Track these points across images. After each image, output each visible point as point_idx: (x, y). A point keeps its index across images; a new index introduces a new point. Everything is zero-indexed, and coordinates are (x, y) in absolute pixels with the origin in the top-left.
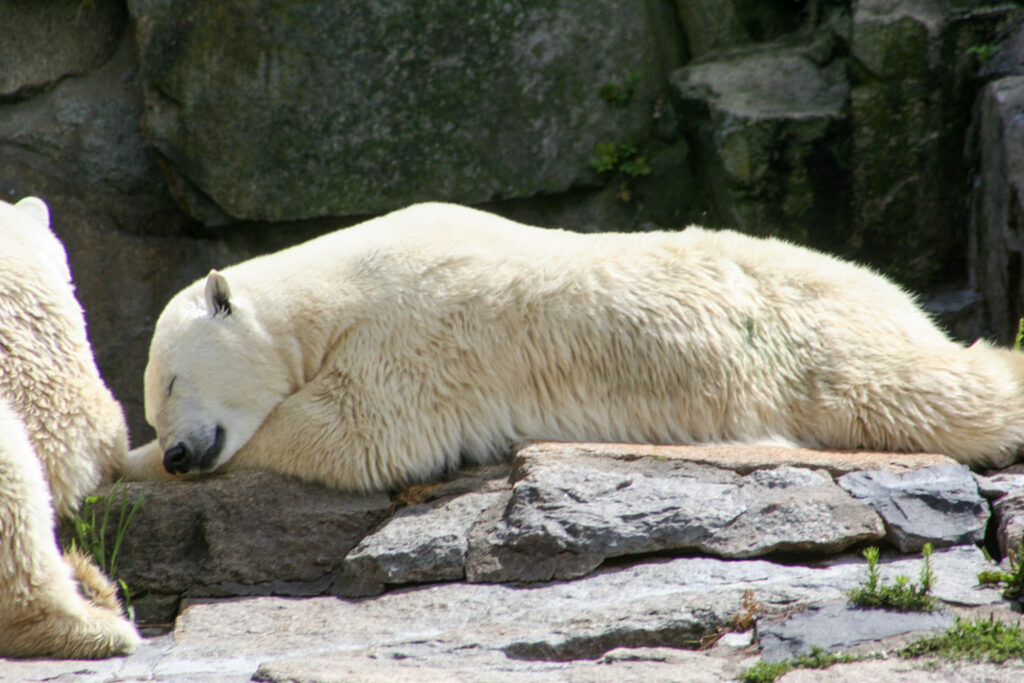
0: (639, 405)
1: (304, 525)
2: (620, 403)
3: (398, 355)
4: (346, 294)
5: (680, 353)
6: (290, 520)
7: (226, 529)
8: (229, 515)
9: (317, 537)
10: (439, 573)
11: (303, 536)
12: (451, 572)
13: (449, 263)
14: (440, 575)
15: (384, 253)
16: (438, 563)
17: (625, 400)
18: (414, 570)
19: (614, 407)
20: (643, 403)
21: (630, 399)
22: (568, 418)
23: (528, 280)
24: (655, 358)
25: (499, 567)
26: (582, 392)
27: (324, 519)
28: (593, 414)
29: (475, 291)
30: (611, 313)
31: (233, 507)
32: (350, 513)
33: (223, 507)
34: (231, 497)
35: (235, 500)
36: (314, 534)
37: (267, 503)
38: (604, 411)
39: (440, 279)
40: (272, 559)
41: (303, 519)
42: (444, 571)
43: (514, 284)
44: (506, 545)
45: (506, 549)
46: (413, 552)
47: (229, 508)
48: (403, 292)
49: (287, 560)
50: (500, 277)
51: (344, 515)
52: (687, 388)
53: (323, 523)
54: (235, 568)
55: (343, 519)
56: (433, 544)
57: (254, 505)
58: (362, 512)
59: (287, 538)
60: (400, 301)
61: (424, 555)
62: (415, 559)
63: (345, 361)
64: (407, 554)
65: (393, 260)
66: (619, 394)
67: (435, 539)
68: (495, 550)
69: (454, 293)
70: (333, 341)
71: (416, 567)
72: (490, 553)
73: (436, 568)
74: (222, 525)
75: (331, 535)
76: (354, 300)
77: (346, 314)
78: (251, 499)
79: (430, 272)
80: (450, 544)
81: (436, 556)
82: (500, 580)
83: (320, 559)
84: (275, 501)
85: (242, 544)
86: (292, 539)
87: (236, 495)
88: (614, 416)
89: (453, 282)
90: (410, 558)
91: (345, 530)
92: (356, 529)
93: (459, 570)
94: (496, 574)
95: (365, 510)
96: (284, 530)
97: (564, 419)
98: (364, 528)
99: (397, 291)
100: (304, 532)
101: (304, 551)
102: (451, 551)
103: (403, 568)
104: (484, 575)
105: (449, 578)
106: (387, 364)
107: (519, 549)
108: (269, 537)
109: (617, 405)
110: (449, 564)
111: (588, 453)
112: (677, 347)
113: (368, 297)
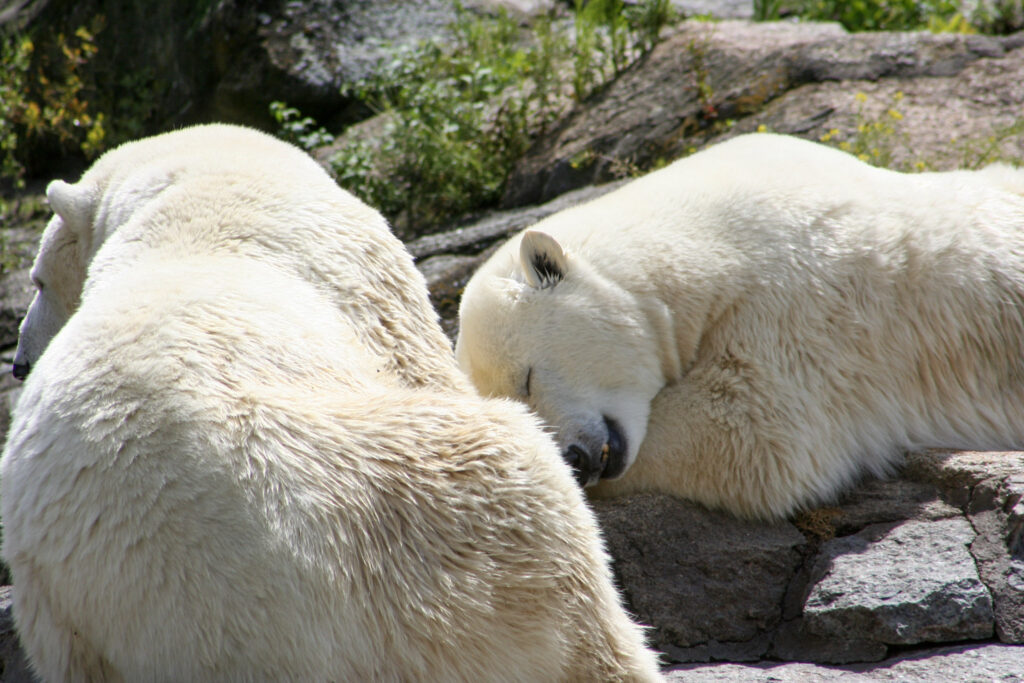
1: (729, 566)
2: (1015, 398)
3: (799, 336)
6: (712, 559)
7: (645, 574)
8: (642, 554)
9: (745, 582)
10: (965, 630)
11: (730, 581)
12: (980, 629)
13: (833, 212)
14: (965, 634)
15: (758, 198)
16: (966, 617)
18: (930, 627)
19: (1009, 404)
22: (963, 419)
23: (918, 233)
26: (972, 383)
27: (748, 558)
28: (988, 412)
29: (869, 248)
30: (996, 278)
31: (645, 543)
32: (775, 550)
33: (633, 544)
34: (640, 531)
35: (645, 533)
36: (741, 577)
37: (678, 537)
38: (999, 408)
39: (829, 233)
40: (704, 612)
41: (726, 558)
42: (971, 627)
43: (905, 240)
46: (923, 602)
47: (640, 544)
48: (795, 251)
49: (719, 615)
50: (889, 229)
51: (768, 553)
53: (747, 563)
54: (669, 626)
55: (768, 558)
56: (948, 592)
57: (665, 540)
58: (787, 548)
59: (712, 584)
60: (793, 260)
61: (938, 606)
62: (928, 611)
63: (741, 345)
64: (915, 605)
65: (770, 206)
66: (1011, 387)
67: (948, 585)
69: (847, 251)
70: (716, 316)
71: (932, 622)
73: (962, 624)
74: (638, 567)
75: (757, 578)
76: (737, 262)
77: (731, 280)
78: (660, 533)
79: (818, 225)
80: (972, 590)
81: (958, 607)
83: (752, 611)
84: (685, 534)
85: (668, 592)
86: (719, 585)
87: (645, 527)
88: (1011, 414)
89: (843, 235)
90: (921, 610)
91: (771, 572)
92: (783, 570)
93: (989, 626)
95: (790, 545)
96: (706, 572)
97: (959, 421)
98: (791, 569)
99: (789, 249)
100: (730, 575)
101: (733, 601)
102: (978, 600)
103: (914, 625)
105: (977, 638)
106: (788, 346)
108: (693, 583)
109: (1011, 400)
110: (978, 619)
113: (753, 257)
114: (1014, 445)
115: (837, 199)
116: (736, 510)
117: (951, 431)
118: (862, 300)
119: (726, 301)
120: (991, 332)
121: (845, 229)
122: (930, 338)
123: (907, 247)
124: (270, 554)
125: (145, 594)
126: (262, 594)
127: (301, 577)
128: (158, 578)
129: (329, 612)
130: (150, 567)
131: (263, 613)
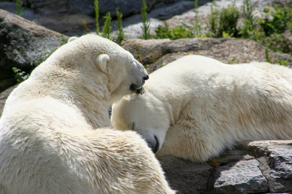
0: (272, 126)
1: (192, 175)
2: (266, 126)
3: (207, 110)
4: (185, 89)
5: (282, 107)
6: (187, 174)
8: (168, 173)
9: (197, 180)
10: (260, 190)
11: (193, 180)
12: (264, 189)
13: (214, 76)
14: (260, 191)
15: (193, 73)
16: (260, 186)
17: (267, 124)
18: (250, 189)
19: (264, 127)
20: (273, 124)
21: (268, 124)
23: (237, 81)
24: (274, 108)
25: (283, 186)
26: (254, 122)
27: (197, 173)
28: (259, 130)
29: (224, 85)
30: (258, 92)
31: (169, 170)
32: (204, 170)
34: (167, 167)
35: (168, 167)
36: (195, 178)
37: (177, 168)
38: (261, 129)
39: (213, 82)
40: (186, 189)
41: (191, 173)
42: (262, 189)
43: (233, 83)
44: (281, 178)
45: (282, 179)
46: (248, 182)
47: (167, 170)
48: (204, 87)
49: (190, 189)
50: (229, 80)
51: (202, 171)
52: (285, 119)
53: (197, 174)
55: (203, 173)
56: (255, 179)
57: (174, 169)
58: (207, 170)
59: (187, 181)
60: (204, 89)
61: (252, 183)
62: (249, 185)
63: (191, 113)
64: (246, 183)
65: (197, 75)
66: (264, 123)
67: (254, 177)
68: (277, 180)
69: (219, 86)
70: (184, 106)
71: (251, 188)
72: (276, 181)
73: (259, 188)
75: (200, 179)
76: (189, 91)
77: (187, 96)
78: (173, 167)
79: (210, 79)
80: (261, 179)
81: (258, 183)
82: (284, 191)
83: (199, 188)
84: (179, 167)
85: (176, 184)
86: (190, 181)
87: (168, 166)
88: (265, 130)
89: (217, 82)
90: (248, 185)
91: (204, 177)
92: (207, 176)
93: (266, 188)
94: (283, 189)
96: (186, 177)
98: (209, 176)
99: (203, 86)
100: (193, 178)
101: (194, 185)
102: (263, 181)
103: (246, 189)
104: (278, 189)
105: (263, 192)
106: (204, 113)
107: (288, 179)
108: (183, 181)
109: (264, 126)
110: (263, 186)
111: (276, 144)
112: (280, 104)
113: (193, 89)
114: (266, 139)
115: (215, 72)
116: (192, 160)
117: (249, 135)
118: (223, 100)
119: (187, 102)
120: (258, 107)
121: (217, 80)
122: (242, 110)
123: (235, 85)
124: (71, 175)
125: (36, 190)
126: (70, 187)
127: (80, 181)
128: (39, 185)
129: (88, 190)
130: (36, 182)
131: (70, 192)
